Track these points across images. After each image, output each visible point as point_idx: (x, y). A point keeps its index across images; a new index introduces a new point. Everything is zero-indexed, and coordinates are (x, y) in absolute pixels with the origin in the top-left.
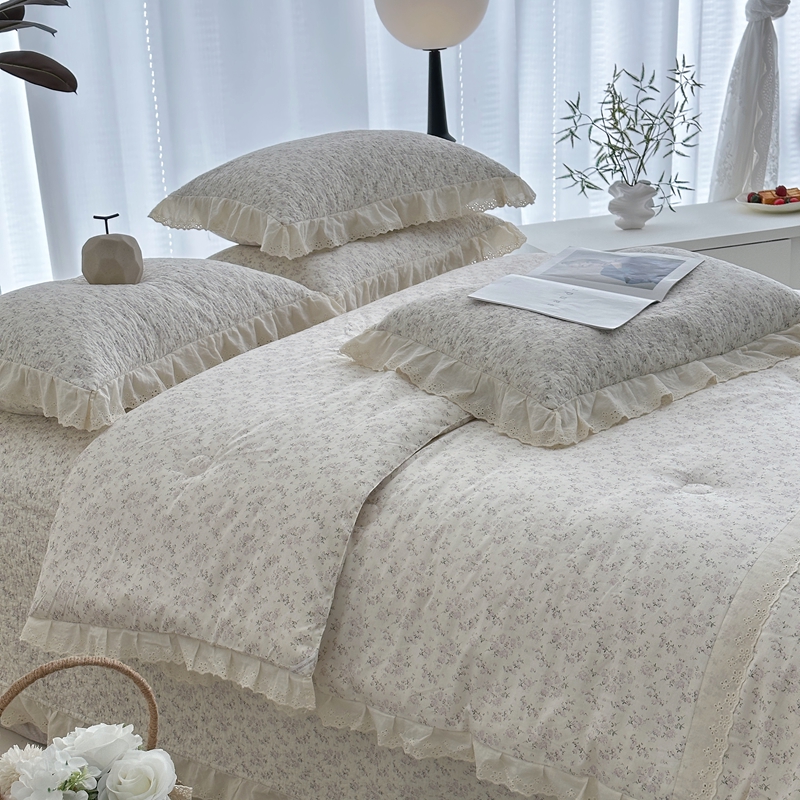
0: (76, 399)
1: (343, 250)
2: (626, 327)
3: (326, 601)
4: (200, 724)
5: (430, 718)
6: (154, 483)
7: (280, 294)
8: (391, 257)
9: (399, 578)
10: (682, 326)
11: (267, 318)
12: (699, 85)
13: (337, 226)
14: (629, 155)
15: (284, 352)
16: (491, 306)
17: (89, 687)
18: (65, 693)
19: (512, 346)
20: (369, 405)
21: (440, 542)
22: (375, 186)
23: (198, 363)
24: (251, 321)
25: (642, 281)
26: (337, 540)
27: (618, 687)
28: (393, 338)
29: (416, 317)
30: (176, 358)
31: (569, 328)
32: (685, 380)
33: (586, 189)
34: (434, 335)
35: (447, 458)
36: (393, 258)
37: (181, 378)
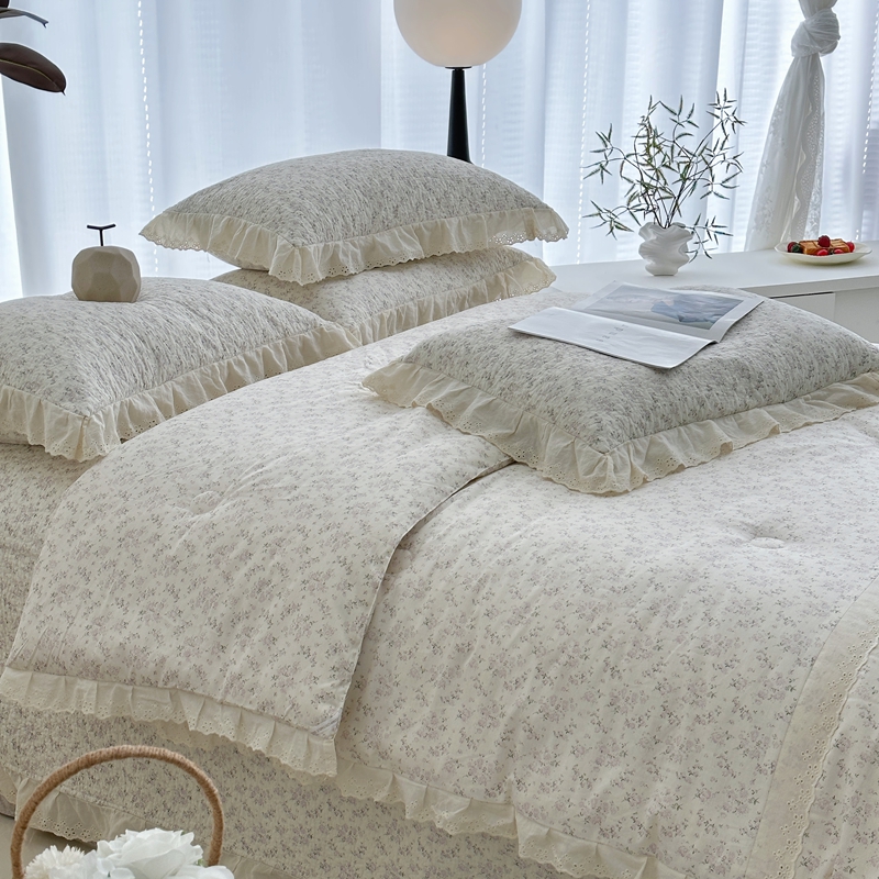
0: (66, 425)
1: (359, 278)
2: (682, 368)
3: (352, 656)
5: (468, 787)
6: (156, 520)
7: (291, 322)
8: (410, 289)
9: (436, 631)
10: (742, 370)
11: (276, 348)
12: (740, 122)
13: (352, 251)
14: (663, 194)
15: (299, 384)
16: (534, 339)
17: (66, 750)
18: (39, 758)
19: (559, 382)
20: (398, 442)
21: (483, 592)
22: (396, 210)
23: (201, 392)
24: (259, 350)
25: (697, 320)
26: (367, 588)
27: (684, 757)
28: (423, 371)
29: (449, 348)
30: (176, 387)
31: (621, 366)
32: (744, 428)
33: (615, 230)
34: (470, 369)
35: (487, 501)
36: (413, 290)
37: (181, 408)
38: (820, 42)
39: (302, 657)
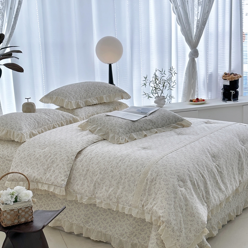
0: (19, 135)
1: (84, 108)
2: (138, 120)
3: (68, 173)
4: (43, 206)
5: (88, 195)
6: (34, 151)
7: (67, 116)
8: (95, 110)
9: (83, 167)
10: (151, 121)
11: (64, 122)
12: (176, 73)
13: (82, 102)
14: (159, 89)
15: (66, 127)
19: (113, 124)
20: (82, 136)
21: (92, 160)
22: (92, 94)
23: (47, 129)
24: (60, 122)
25: (144, 112)
26: (71, 161)
27: (123, 185)
28: (89, 124)
29: (94, 119)
30: (42, 129)
31: (125, 120)
32: (151, 132)
33: (149, 98)
34: (97, 122)
35: (96, 145)
36: (96, 110)
37: (42, 132)
38: (194, 55)
39: (59, 173)
